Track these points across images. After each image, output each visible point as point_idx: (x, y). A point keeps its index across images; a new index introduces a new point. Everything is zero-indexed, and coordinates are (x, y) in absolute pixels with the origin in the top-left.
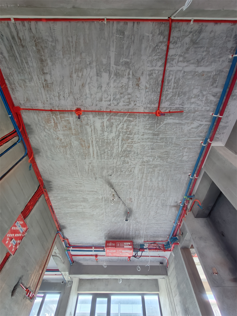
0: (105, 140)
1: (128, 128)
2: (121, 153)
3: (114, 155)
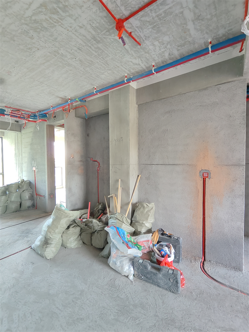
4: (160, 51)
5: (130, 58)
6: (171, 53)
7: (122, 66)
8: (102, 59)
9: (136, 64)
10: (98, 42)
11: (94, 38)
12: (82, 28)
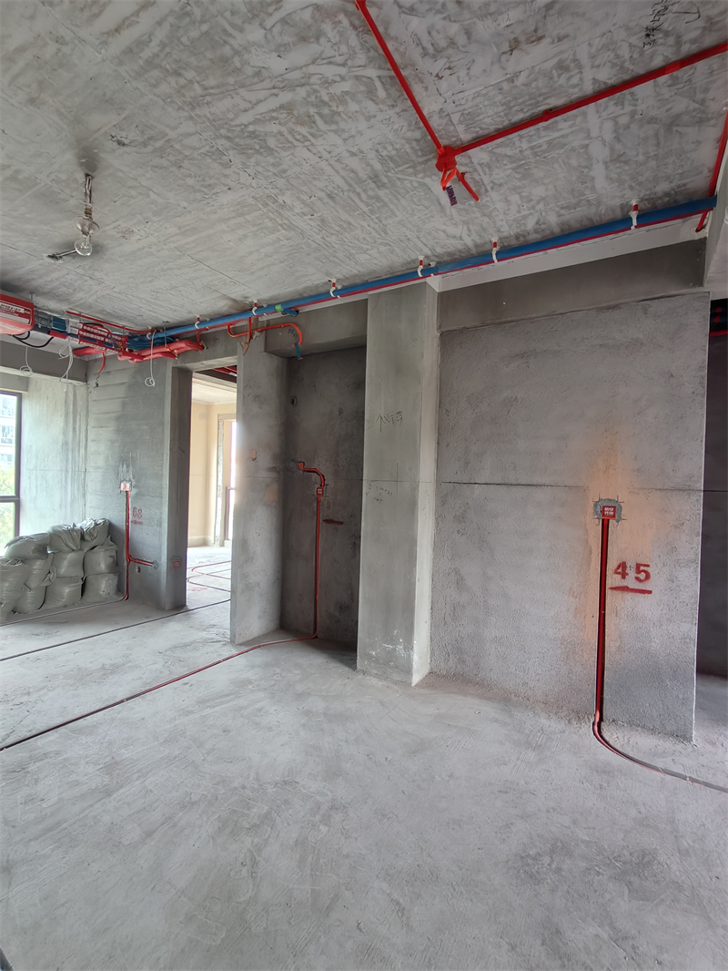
0: (226, 42)
1: (341, 99)
2: (238, 129)
3: (206, 111)
4: (518, 215)
5: (444, 224)
6: (542, 220)
7: (418, 238)
8: (376, 221)
9: (454, 237)
10: (381, 185)
11: (375, 178)
12: (356, 155)
